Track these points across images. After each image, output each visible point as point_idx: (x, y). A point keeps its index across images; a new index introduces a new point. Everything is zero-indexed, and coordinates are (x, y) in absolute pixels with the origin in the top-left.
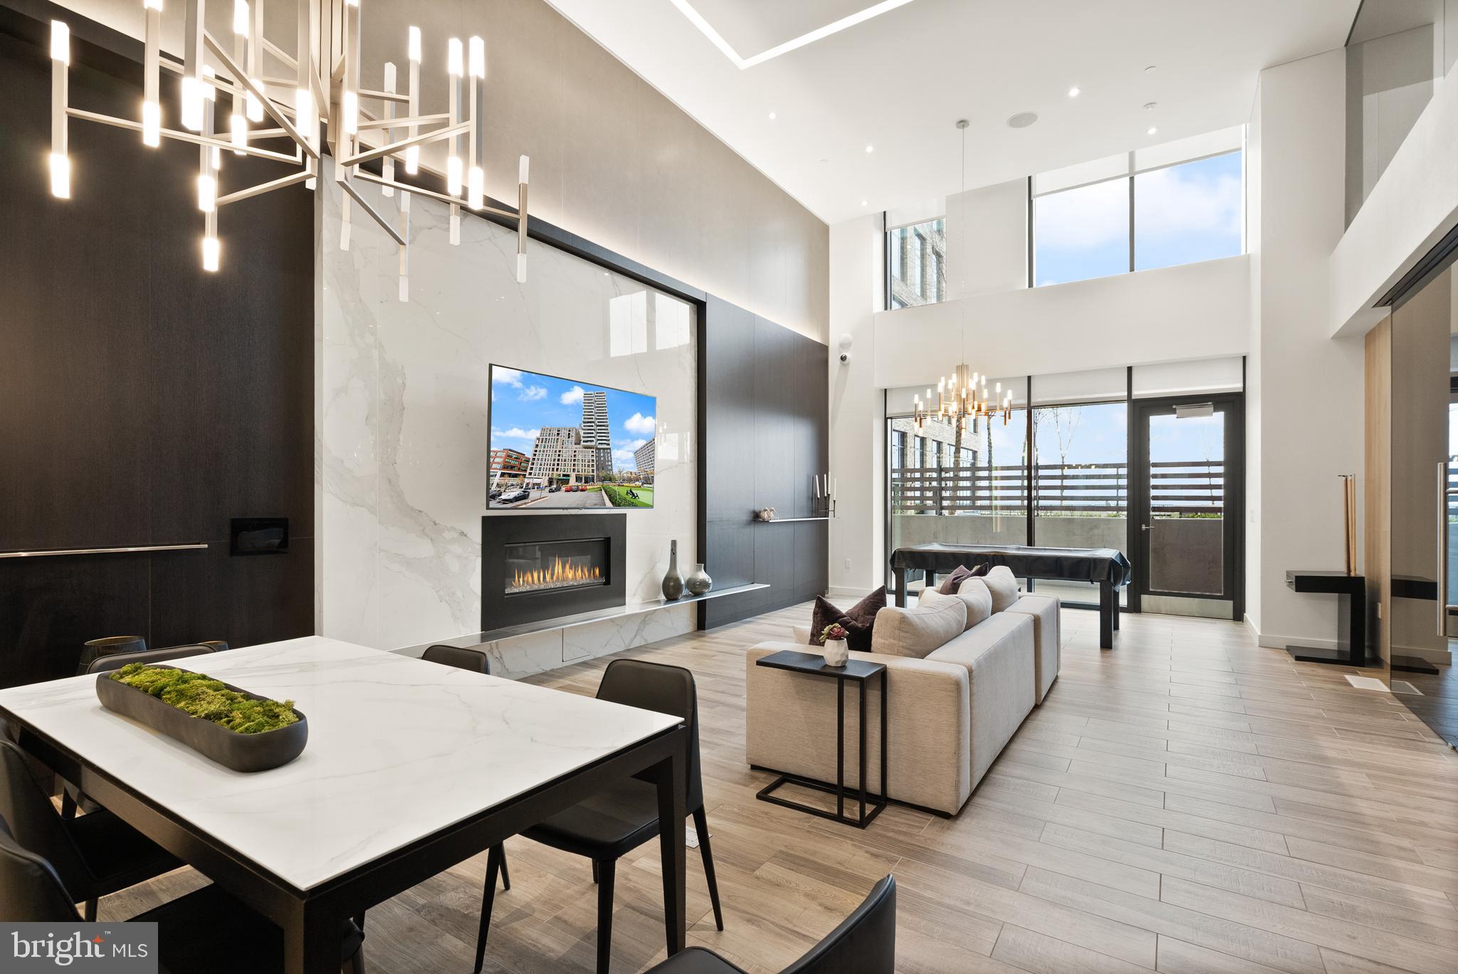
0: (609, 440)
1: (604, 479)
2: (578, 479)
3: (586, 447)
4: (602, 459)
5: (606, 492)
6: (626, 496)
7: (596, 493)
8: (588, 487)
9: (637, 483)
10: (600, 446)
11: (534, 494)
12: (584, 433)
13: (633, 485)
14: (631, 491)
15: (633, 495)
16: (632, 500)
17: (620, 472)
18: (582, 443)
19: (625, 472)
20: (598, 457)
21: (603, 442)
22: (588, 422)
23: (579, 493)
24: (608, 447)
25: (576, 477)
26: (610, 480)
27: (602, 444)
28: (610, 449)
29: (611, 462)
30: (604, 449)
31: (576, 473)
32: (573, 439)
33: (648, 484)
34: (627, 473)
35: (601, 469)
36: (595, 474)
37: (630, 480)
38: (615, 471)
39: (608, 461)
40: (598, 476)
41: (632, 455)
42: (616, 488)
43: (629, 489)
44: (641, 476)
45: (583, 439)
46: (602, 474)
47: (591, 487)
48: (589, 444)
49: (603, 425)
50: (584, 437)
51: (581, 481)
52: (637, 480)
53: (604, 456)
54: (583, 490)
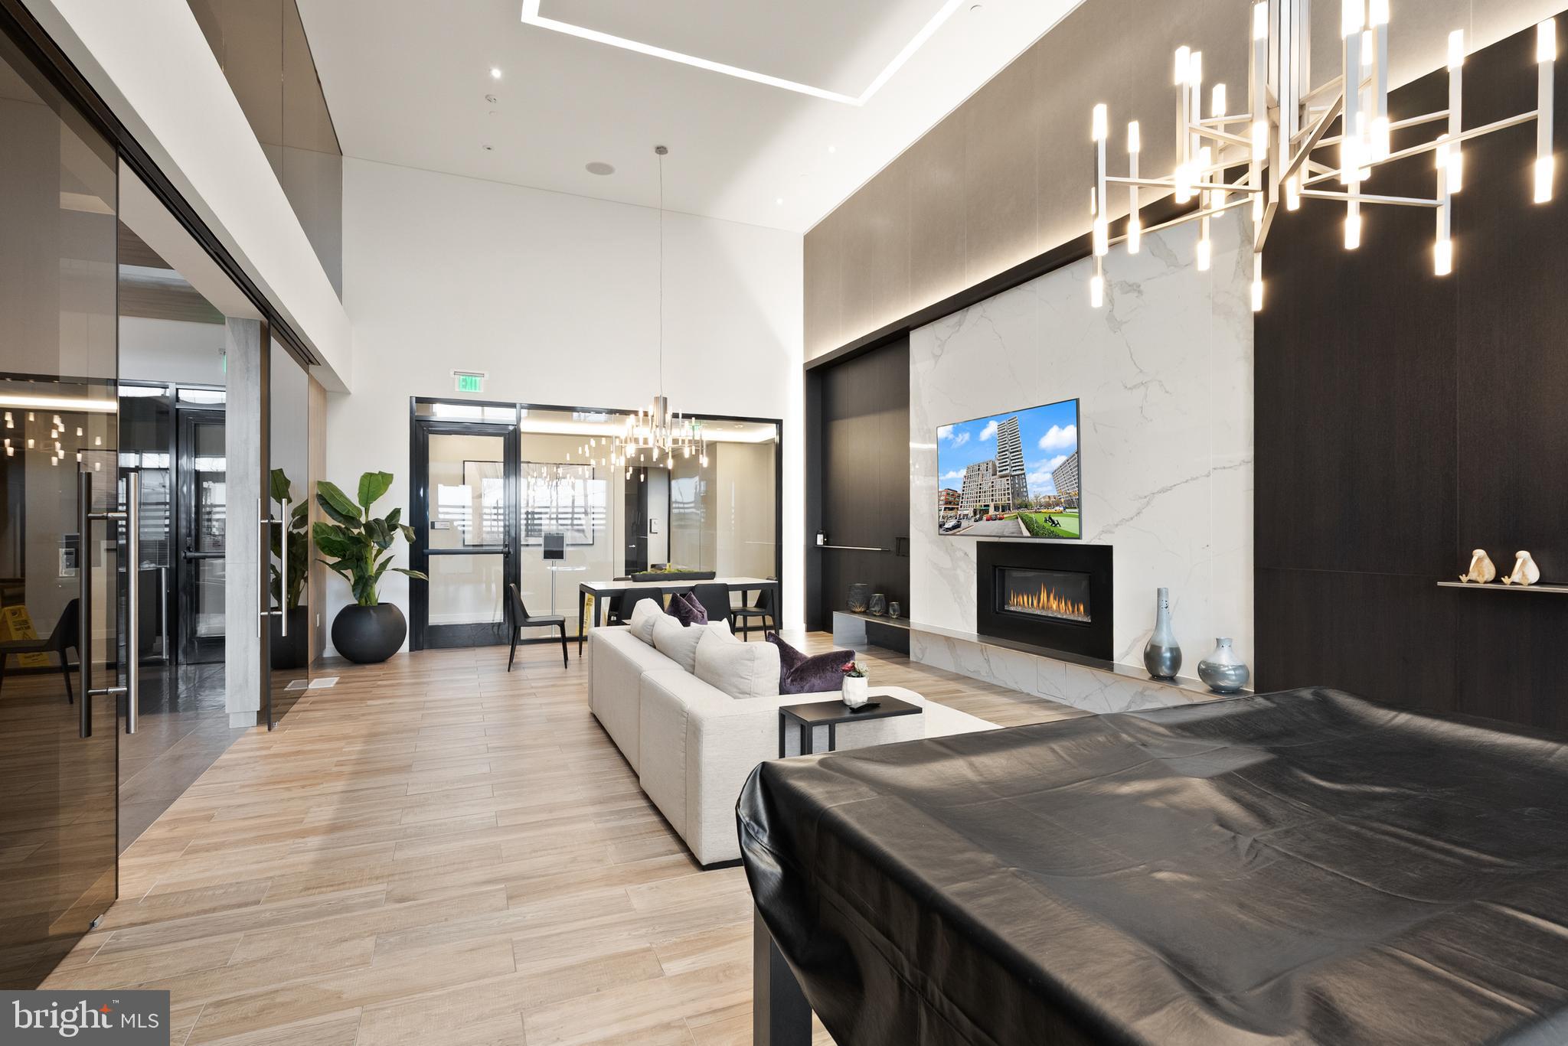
0: (1023, 465)
1: (1019, 507)
2: (996, 508)
3: (1002, 477)
4: (1017, 486)
5: (1022, 519)
6: (1045, 525)
7: (1012, 521)
8: (1005, 516)
9: (1057, 508)
10: (1015, 473)
11: (964, 523)
12: (1000, 463)
13: (1053, 510)
14: (1050, 518)
15: (1053, 522)
16: (1052, 529)
17: (1036, 497)
18: (998, 473)
19: (1041, 497)
20: (1013, 485)
21: (1017, 468)
22: (1003, 452)
23: (997, 521)
24: (1023, 472)
25: (995, 507)
26: (1026, 507)
27: (1016, 470)
28: (1024, 474)
29: (1026, 487)
30: (1018, 475)
31: (994, 502)
32: (991, 471)
33: (1071, 508)
34: (1044, 497)
35: (1016, 497)
36: (1011, 502)
37: (1048, 505)
38: (1031, 497)
39: (1023, 487)
40: (1014, 504)
41: (1049, 476)
42: (1033, 515)
43: (1047, 516)
44: (1063, 500)
45: (998, 469)
46: (1018, 501)
47: (1008, 515)
48: (1004, 472)
49: (1016, 450)
50: (999, 467)
51: (999, 511)
52: (1057, 505)
53: (1019, 484)
54: (1001, 519)
